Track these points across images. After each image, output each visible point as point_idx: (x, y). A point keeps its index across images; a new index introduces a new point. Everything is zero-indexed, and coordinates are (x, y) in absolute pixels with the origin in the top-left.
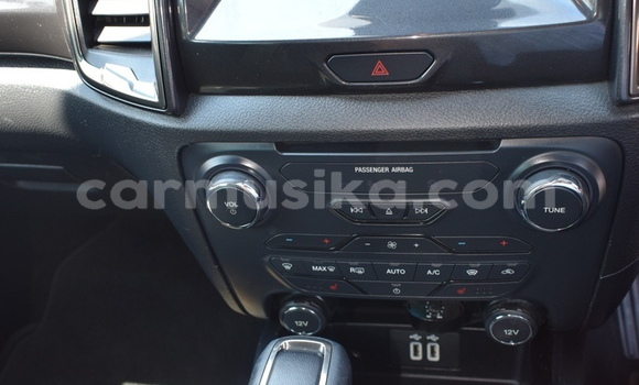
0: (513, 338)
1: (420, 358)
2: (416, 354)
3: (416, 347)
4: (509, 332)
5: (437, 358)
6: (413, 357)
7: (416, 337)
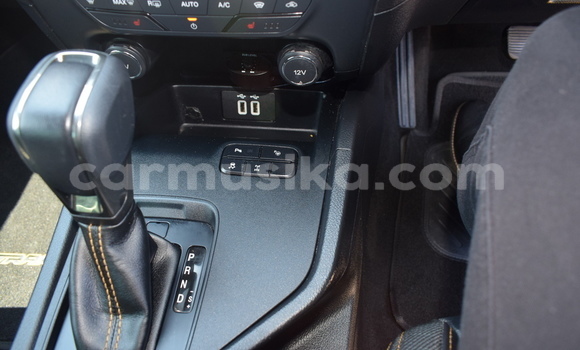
0: (301, 78)
1: (245, 113)
2: (242, 110)
3: (242, 105)
4: (298, 73)
5: (258, 114)
6: (240, 113)
7: (242, 96)
